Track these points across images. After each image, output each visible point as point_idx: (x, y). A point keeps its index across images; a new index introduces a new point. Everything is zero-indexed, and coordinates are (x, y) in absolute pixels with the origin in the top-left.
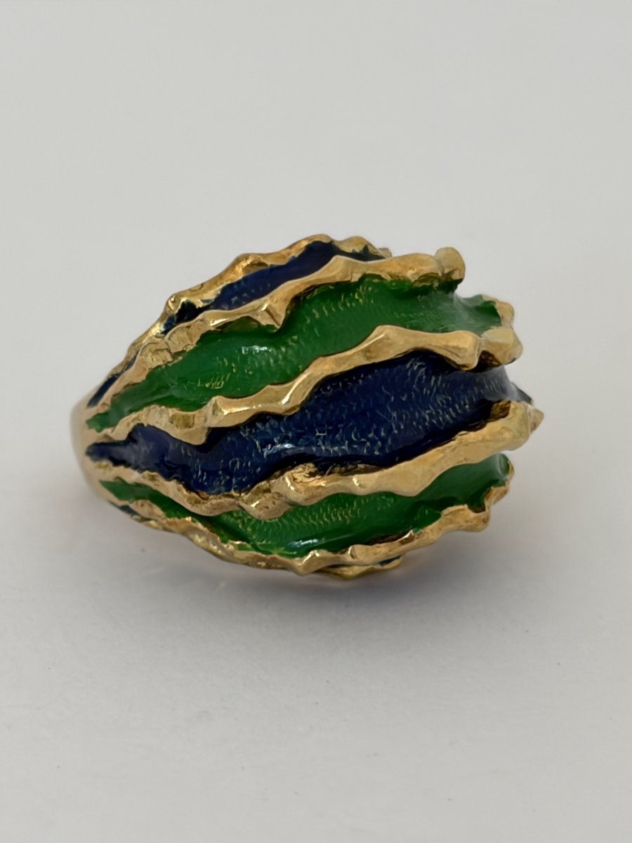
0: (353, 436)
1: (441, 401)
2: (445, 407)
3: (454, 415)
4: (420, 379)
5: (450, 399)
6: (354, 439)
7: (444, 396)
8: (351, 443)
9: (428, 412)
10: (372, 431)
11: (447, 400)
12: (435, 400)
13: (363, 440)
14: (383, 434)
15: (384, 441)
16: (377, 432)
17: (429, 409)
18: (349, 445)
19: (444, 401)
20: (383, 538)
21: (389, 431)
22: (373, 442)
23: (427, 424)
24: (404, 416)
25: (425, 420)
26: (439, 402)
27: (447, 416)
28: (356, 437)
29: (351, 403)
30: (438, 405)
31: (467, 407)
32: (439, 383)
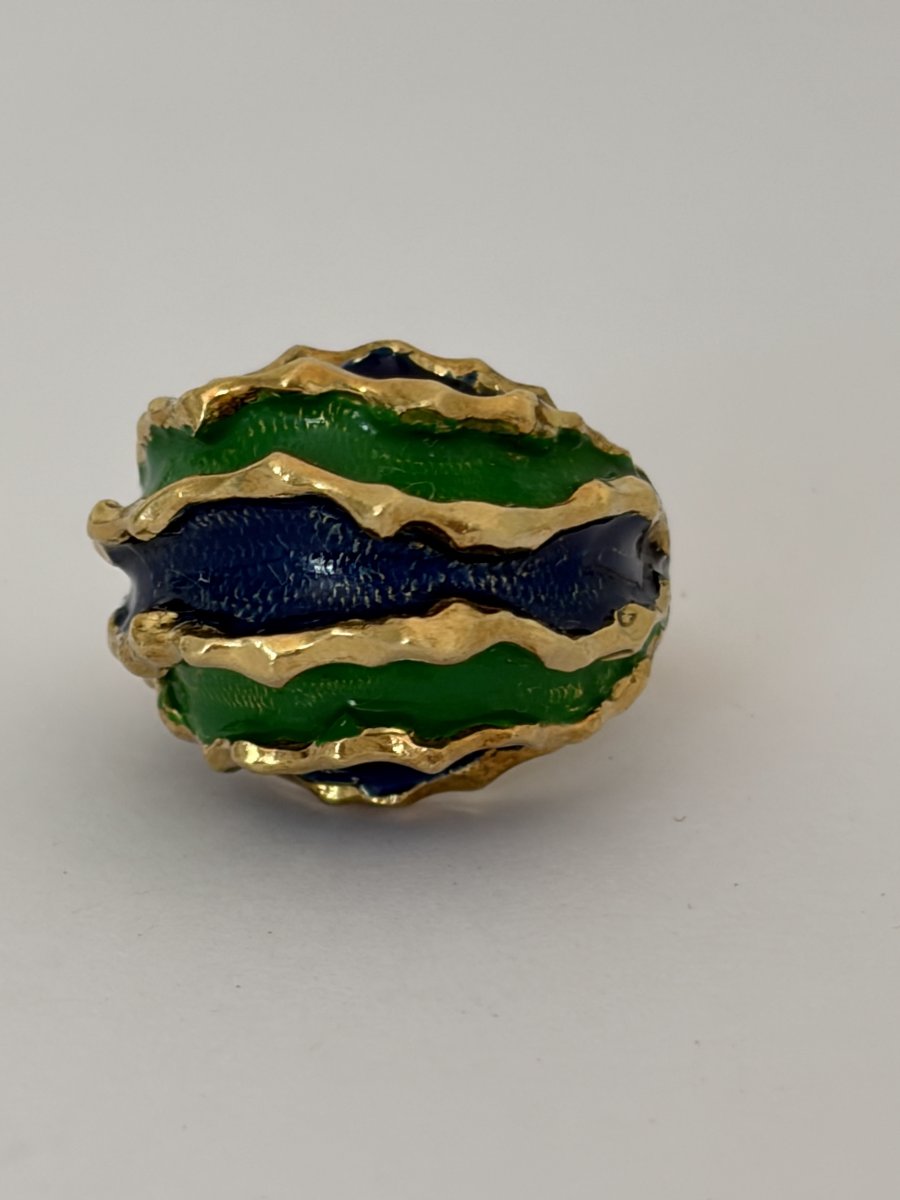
0: (236, 591)
1: (365, 576)
2: (370, 585)
3: (378, 599)
4: (335, 538)
5: (383, 577)
6: (237, 597)
7: (372, 571)
8: (232, 600)
9: (338, 585)
10: (260, 591)
11: (376, 577)
12: (356, 572)
13: (245, 599)
14: (269, 598)
15: (267, 606)
16: (263, 595)
17: (343, 582)
18: (229, 603)
19: (370, 577)
20: (289, 743)
21: (278, 596)
22: (255, 605)
23: (330, 599)
24: (303, 582)
25: (331, 594)
26: (362, 578)
27: (366, 598)
28: (239, 594)
29: (240, 547)
30: (359, 581)
31: (409, 594)
32: (367, 551)
